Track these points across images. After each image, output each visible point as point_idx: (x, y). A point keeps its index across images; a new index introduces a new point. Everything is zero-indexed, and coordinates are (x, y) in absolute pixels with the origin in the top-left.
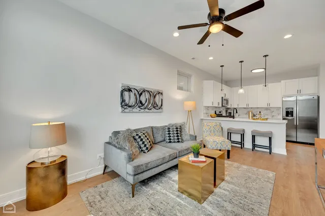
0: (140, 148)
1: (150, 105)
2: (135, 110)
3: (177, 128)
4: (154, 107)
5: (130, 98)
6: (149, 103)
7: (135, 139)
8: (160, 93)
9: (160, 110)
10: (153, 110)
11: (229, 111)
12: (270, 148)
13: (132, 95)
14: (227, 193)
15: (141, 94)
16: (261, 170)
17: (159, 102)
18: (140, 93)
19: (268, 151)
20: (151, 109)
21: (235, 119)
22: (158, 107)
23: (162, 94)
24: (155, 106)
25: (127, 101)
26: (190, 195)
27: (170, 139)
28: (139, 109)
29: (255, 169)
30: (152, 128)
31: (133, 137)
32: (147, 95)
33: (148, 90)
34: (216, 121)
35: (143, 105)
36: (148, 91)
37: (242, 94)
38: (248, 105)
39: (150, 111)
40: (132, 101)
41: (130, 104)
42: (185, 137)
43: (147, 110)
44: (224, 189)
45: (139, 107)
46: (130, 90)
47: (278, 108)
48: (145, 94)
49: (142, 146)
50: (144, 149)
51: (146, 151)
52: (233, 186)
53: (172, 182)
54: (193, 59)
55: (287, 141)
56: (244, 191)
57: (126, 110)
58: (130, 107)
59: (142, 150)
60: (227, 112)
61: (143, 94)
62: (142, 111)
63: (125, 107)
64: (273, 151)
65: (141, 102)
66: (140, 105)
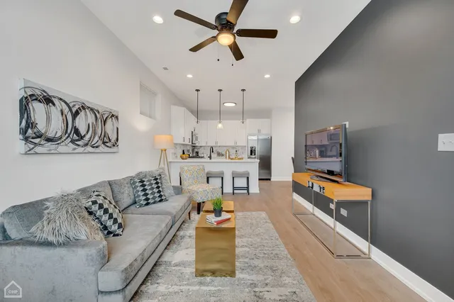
0: (105, 228)
1: (97, 138)
2: (62, 148)
3: (156, 179)
4: (104, 143)
5: (48, 119)
6: (95, 133)
7: (91, 213)
8: (114, 116)
9: (114, 149)
10: (102, 148)
11: (196, 150)
12: (247, 188)
13: (55, 112)
14: (247, 249)
15: (77, 113)
16: (254, 213)
17: (113, 132)
18: (74, 110)
19: (246, 191)
20: (97, 147)
21: (212, 160)
22: (109, 142)
23: (117, 117)
24: (105, 140)
25: (41, 126)
26: (213, 273)
27: (147, 199)
28: (72, 146)
29: (249, 213)
30: (110, 183)
31: (86, 209)
32: (91, 119)
33: (90, 106)
34: (199, 164)
35: (82, 138)
36: (92, 110)
37: (221, 129)
38: (216, 143)
39: (97, 150)
40: (56, 127)
41: (51, 135)
42: (167, 192)
43: (89, 149)
44: (241, 247)
45: (73, 141)
46: (48, 100)
47: (243, 147)
48: (86, 115)
49: (109, 223)
50: (114, 228)
51: (119, 231)
52: (246, 239)
53: (177, 268)
54: (166, 69)
55: (259, 179)
56: (259, 240)
57: (38, 149)
58: (49, 140)
59: (109, 233)
60: (193, 152)
61: (82, 114)
62: (80, 150)
63: (37, 141)
64: (250, 192)
65: (77, 131)
66: (75, 137)
